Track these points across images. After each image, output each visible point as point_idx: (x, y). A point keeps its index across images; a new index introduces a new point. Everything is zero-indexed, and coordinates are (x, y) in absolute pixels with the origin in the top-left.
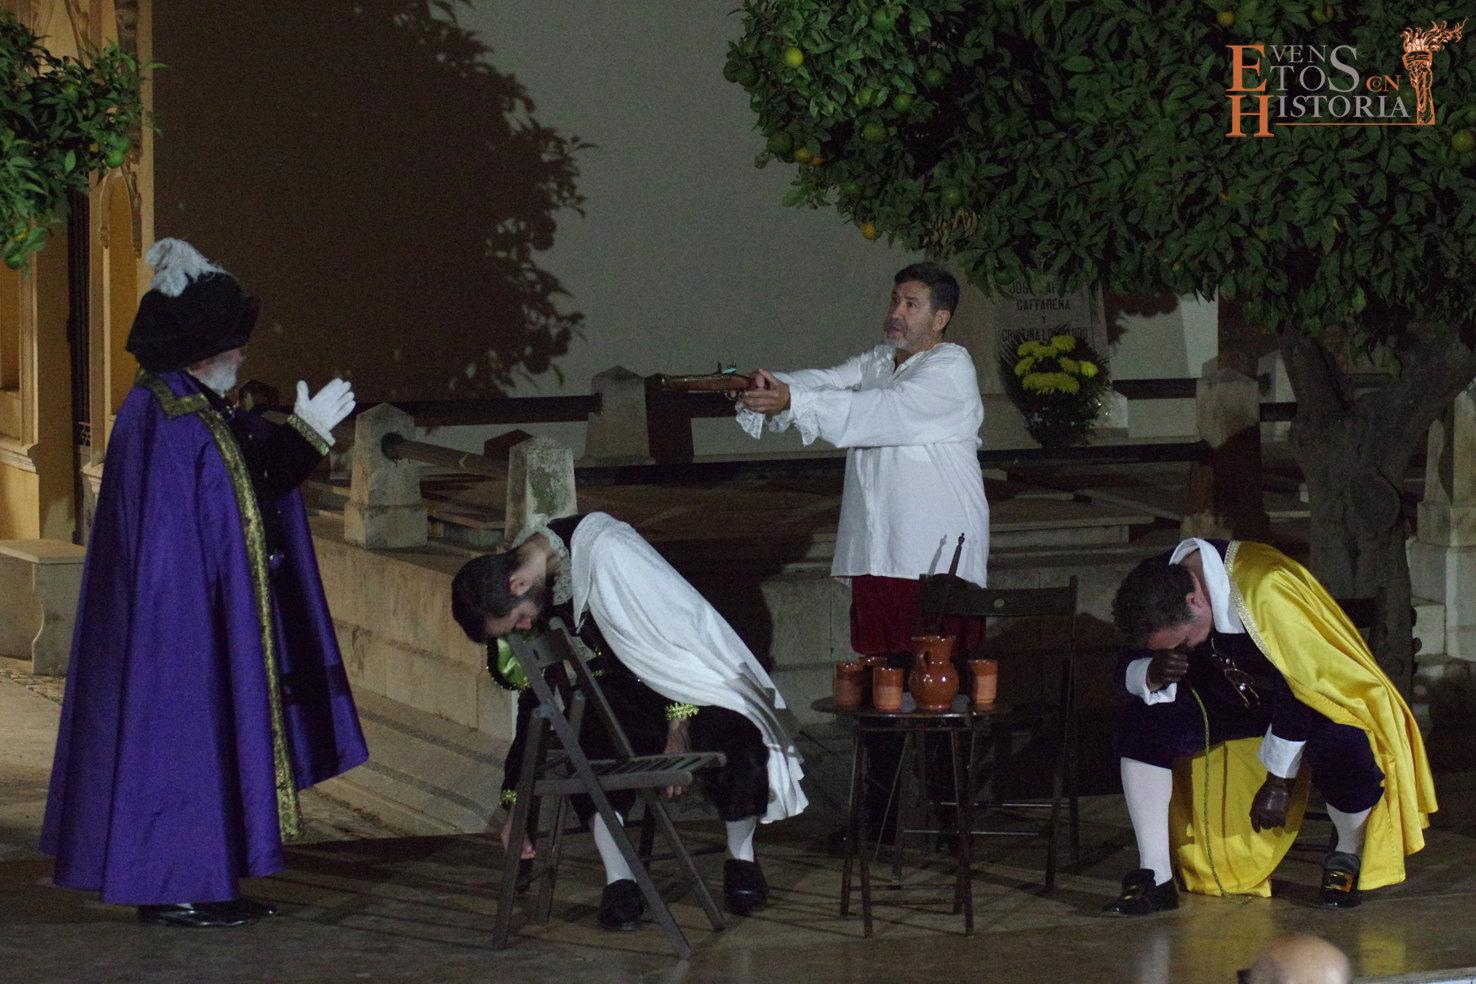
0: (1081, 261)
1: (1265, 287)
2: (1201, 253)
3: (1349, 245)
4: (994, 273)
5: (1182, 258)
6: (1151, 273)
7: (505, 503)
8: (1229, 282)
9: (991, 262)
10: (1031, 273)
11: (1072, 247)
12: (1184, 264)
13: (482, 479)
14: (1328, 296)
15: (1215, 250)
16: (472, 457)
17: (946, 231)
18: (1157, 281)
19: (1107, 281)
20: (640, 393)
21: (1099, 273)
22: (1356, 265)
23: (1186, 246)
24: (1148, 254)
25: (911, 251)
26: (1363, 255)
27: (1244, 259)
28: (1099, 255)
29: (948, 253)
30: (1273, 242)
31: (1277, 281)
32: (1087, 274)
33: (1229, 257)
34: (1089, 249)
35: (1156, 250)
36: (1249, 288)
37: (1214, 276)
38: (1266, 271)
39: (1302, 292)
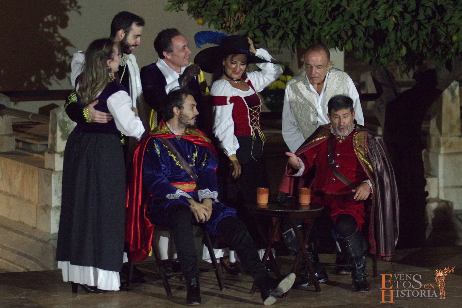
0: (288, 34)
1: (364, 44)
2: (338, 31)
3: (400, 27)
5: (330, 33)
6: (317, 39)
7: (48, 134)
8: (349, 43)
10: (267, 39)
11: (285, 28)
12: (331, 36)
13: (38, 123)
14: (391, 49)
15: (344, 30)
16: (34, 115)
17: (232, 22)
19: (299, 43)
21: (296, 40)
22: (403, 36)
23: (332, 28)
24: (316, 31)
26: (405, 33)
27: (356, 34)
28: (296, 32)
29: (233, 31)
30: (368, 27)
31: (370, 43)
32: (290, 40)
33: (350, 33)
34: (291, 29)
35: (319, 30)
36: (358, 46)
37: (343, 41)
38: (365, 39)
39: (380, 48)
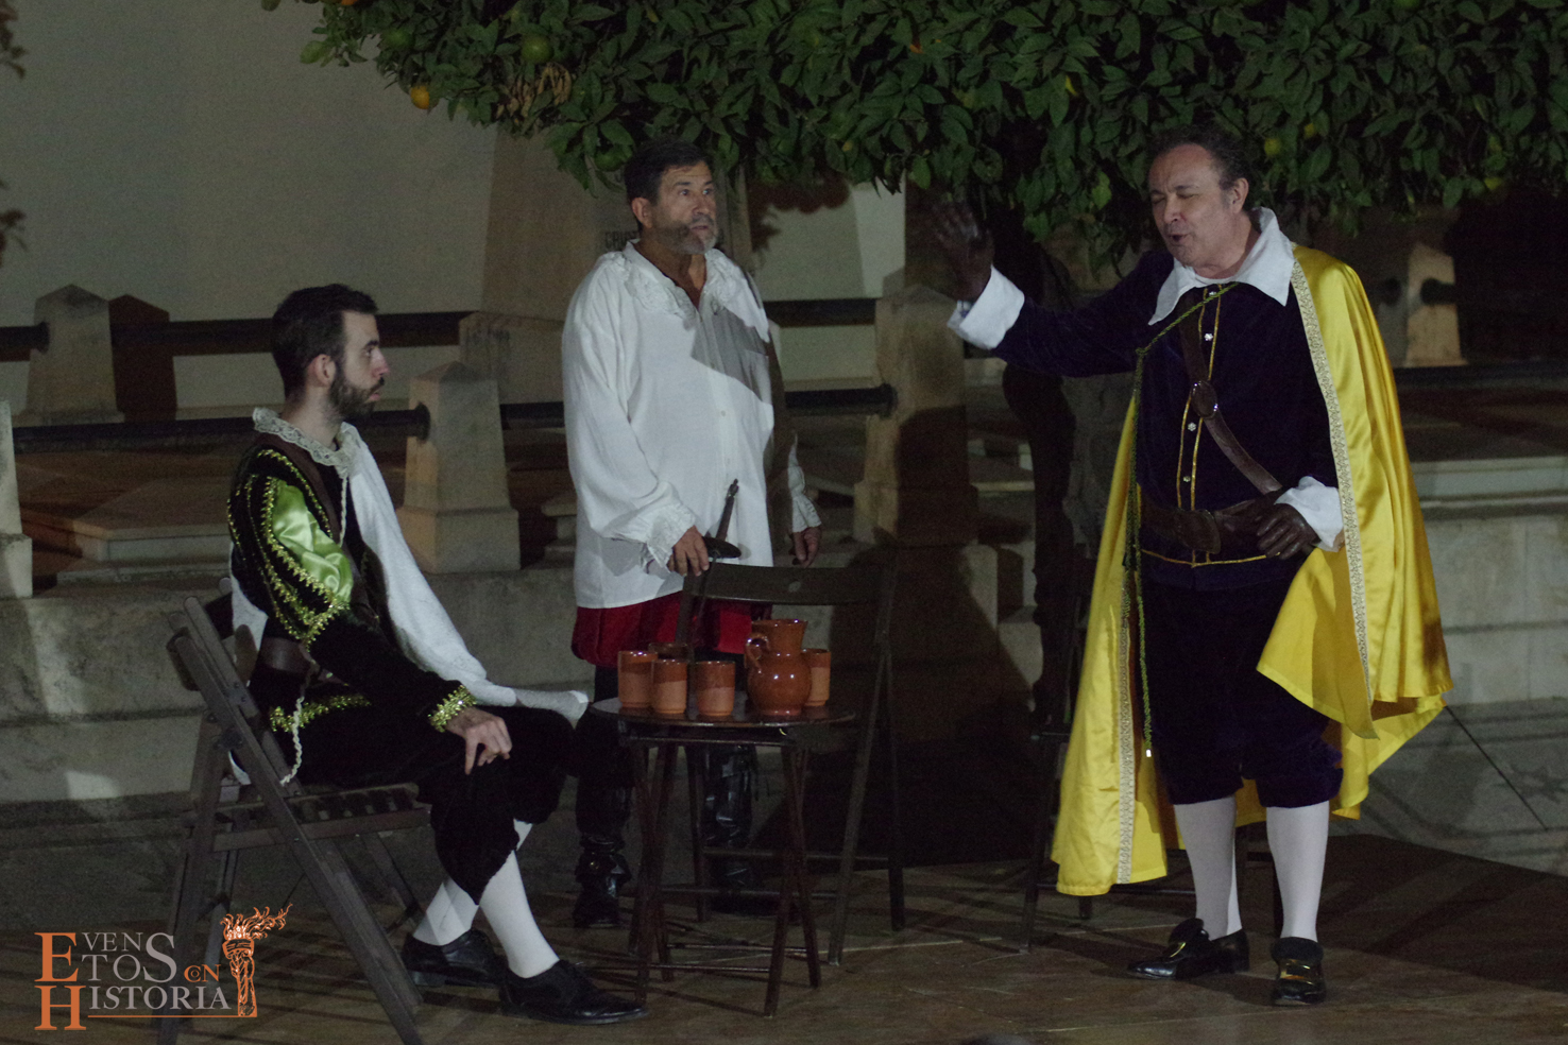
0: (717, 136)
1: (971, 170)
2: (881, 126)
3: (1088, 112)
4: (595, 156)
5: (855, 135)
6: (812, 154)
8: (921, 165)
9: (590, 140)
11: (705, 118)
12: (859, 143)
14: (1058, 186)
15: (902, 122)
17: (528, 98)
18: (821, 166)
19: (752, 166)
20: (102, 322)
21: (741, 155)
22: (1098, 142)
23: (863, 117)
24: (808, 127)
25: (479, 125)
26: (1105, 131)
27: (943, 136)
28: (738, 131)
29: (531, 128)
30: (981, 111)
31: (988, 164)
32: (724, 156)
33: (922, 132)
34: (725, 120)
35: (819, 122)
36: (949, 173)
37: (900, 158)
38: (972, 150)
39: (1022, 179)
